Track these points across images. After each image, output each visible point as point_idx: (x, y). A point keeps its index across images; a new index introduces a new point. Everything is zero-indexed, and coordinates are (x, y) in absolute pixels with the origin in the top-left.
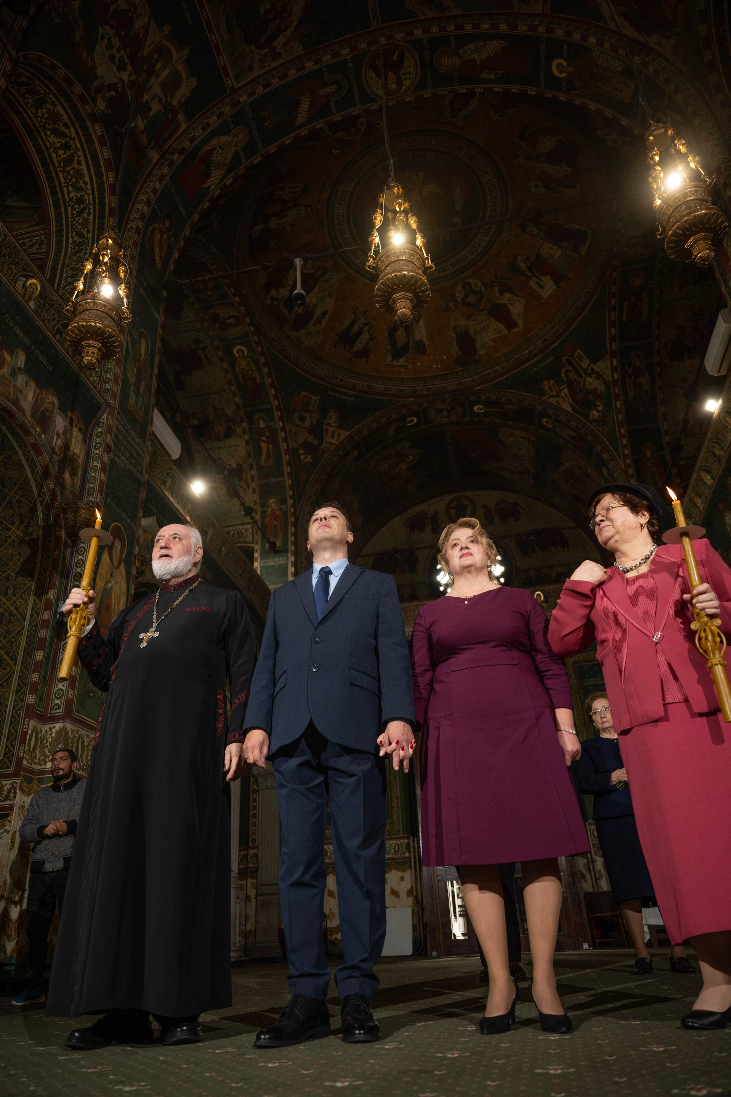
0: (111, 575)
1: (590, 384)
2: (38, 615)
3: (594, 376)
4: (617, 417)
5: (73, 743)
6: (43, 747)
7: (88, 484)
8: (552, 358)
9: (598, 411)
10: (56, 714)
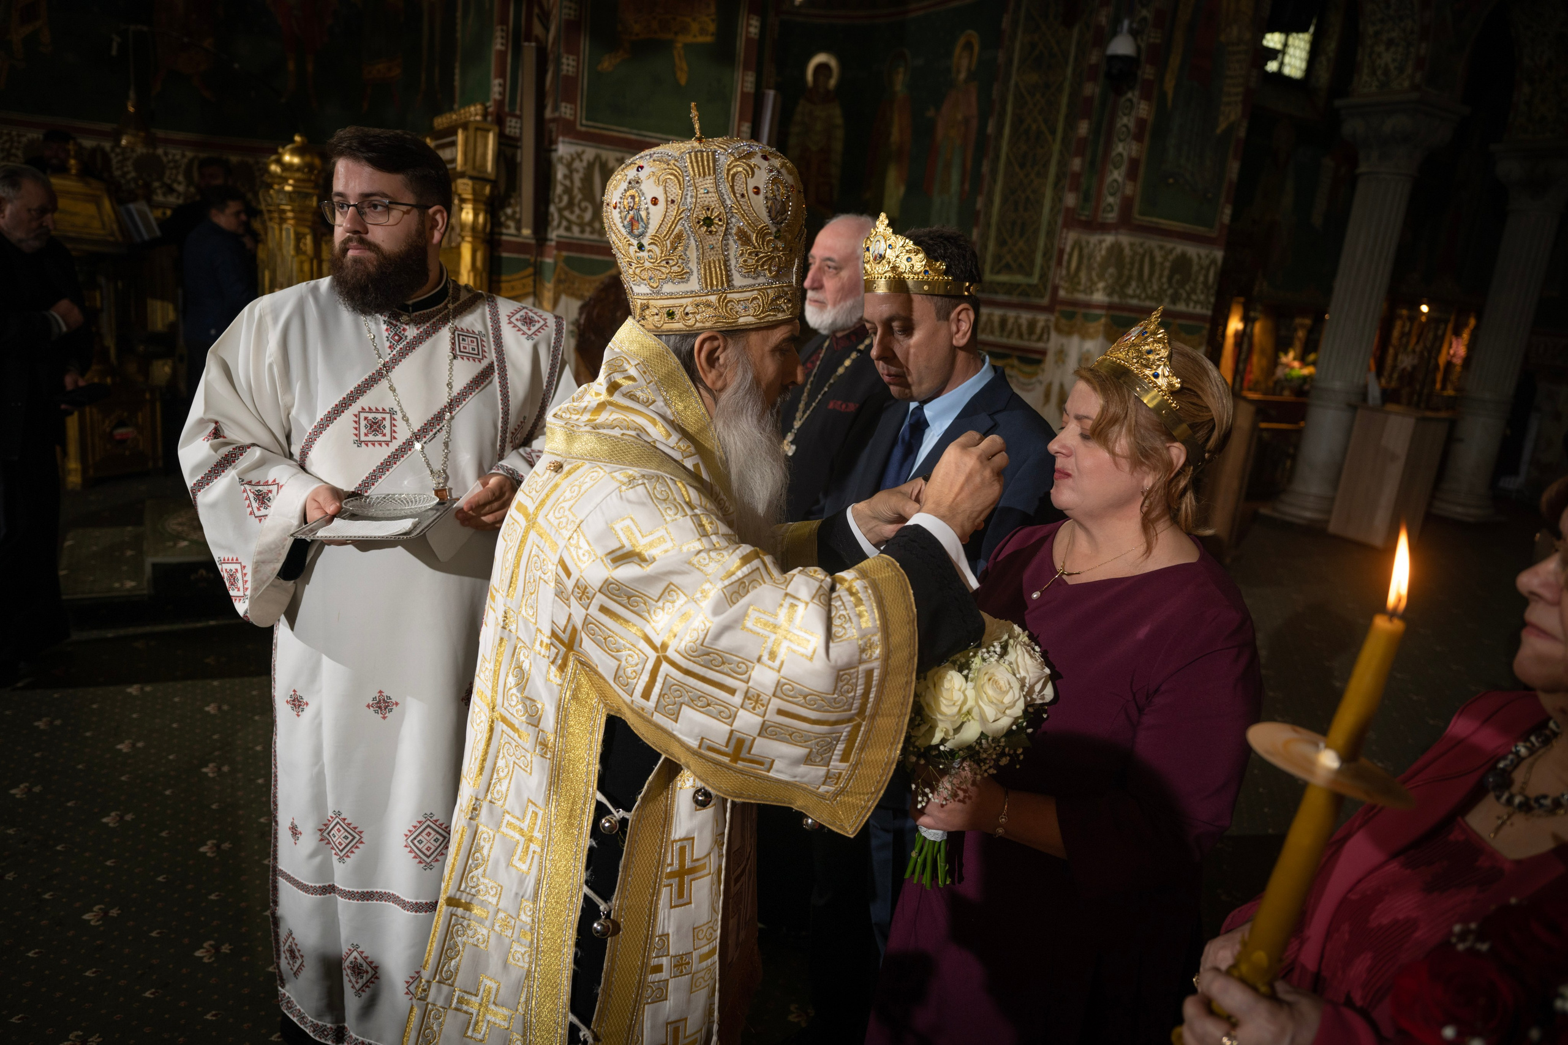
2: (1084, 54)
6: (1090, 268)
10: (1109, 221)
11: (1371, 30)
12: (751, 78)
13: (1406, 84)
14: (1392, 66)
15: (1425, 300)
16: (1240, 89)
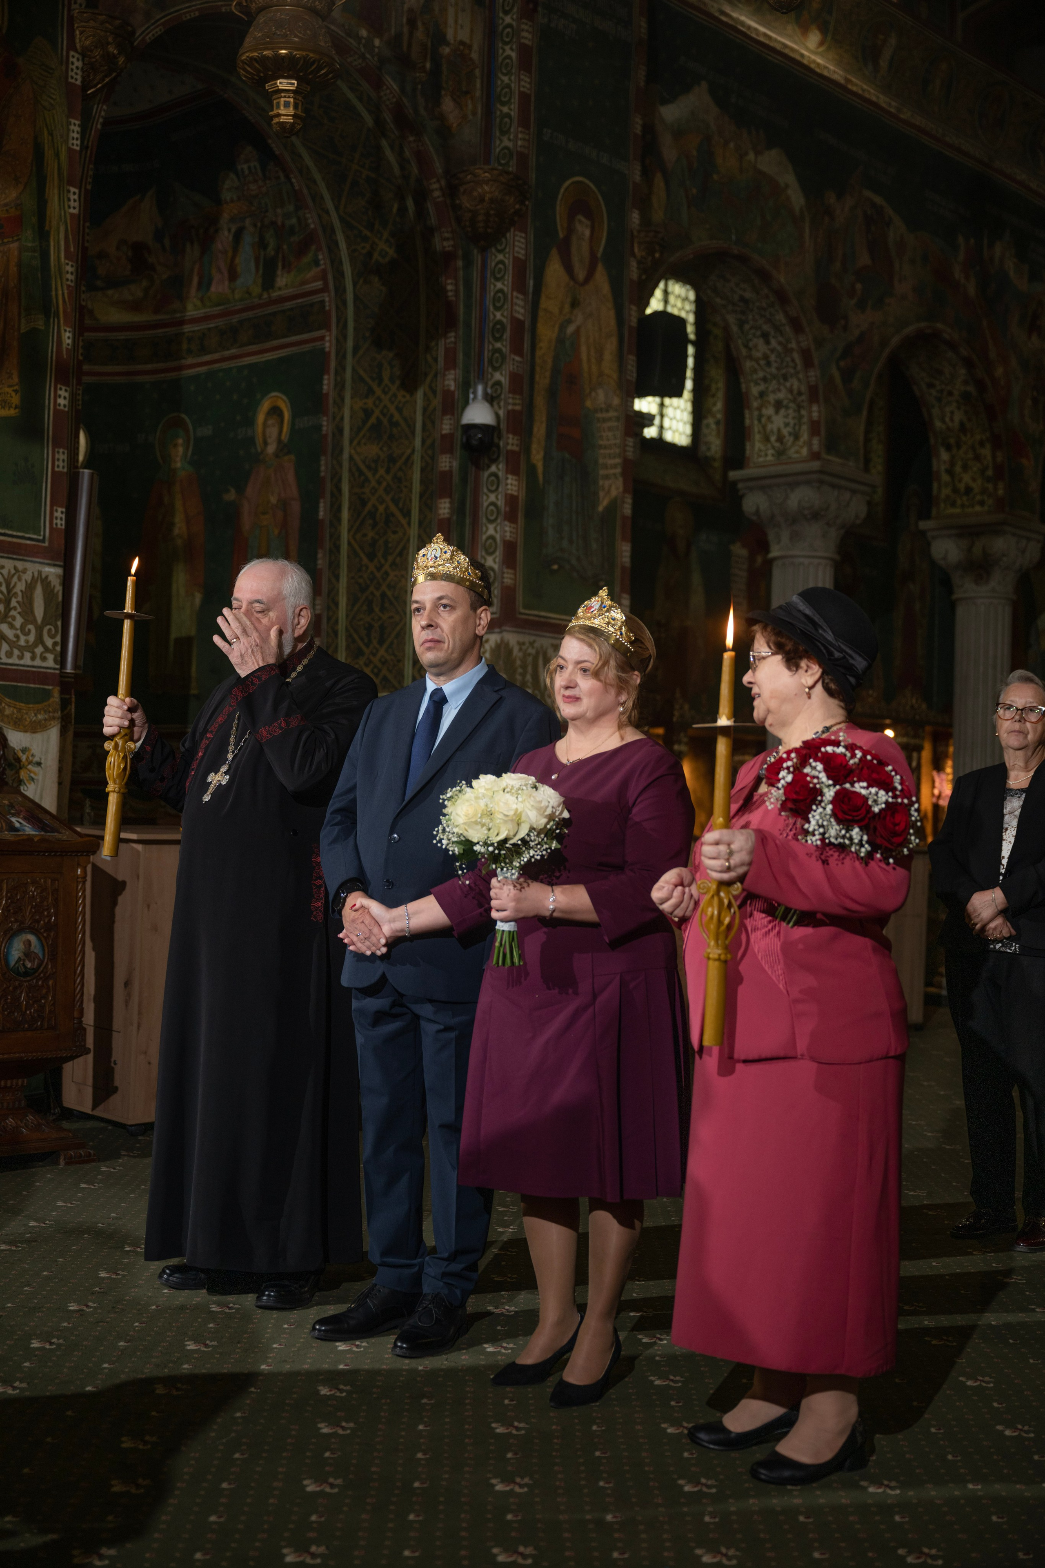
0: (575, 304)
2: (433, 423)
5: (524, 666)
7: (498, 106)
11: (755, 390)
12: (62, 456)
13: (805, 451)
14: (785, 432)
15: (888, 721)
16: (618, 461)
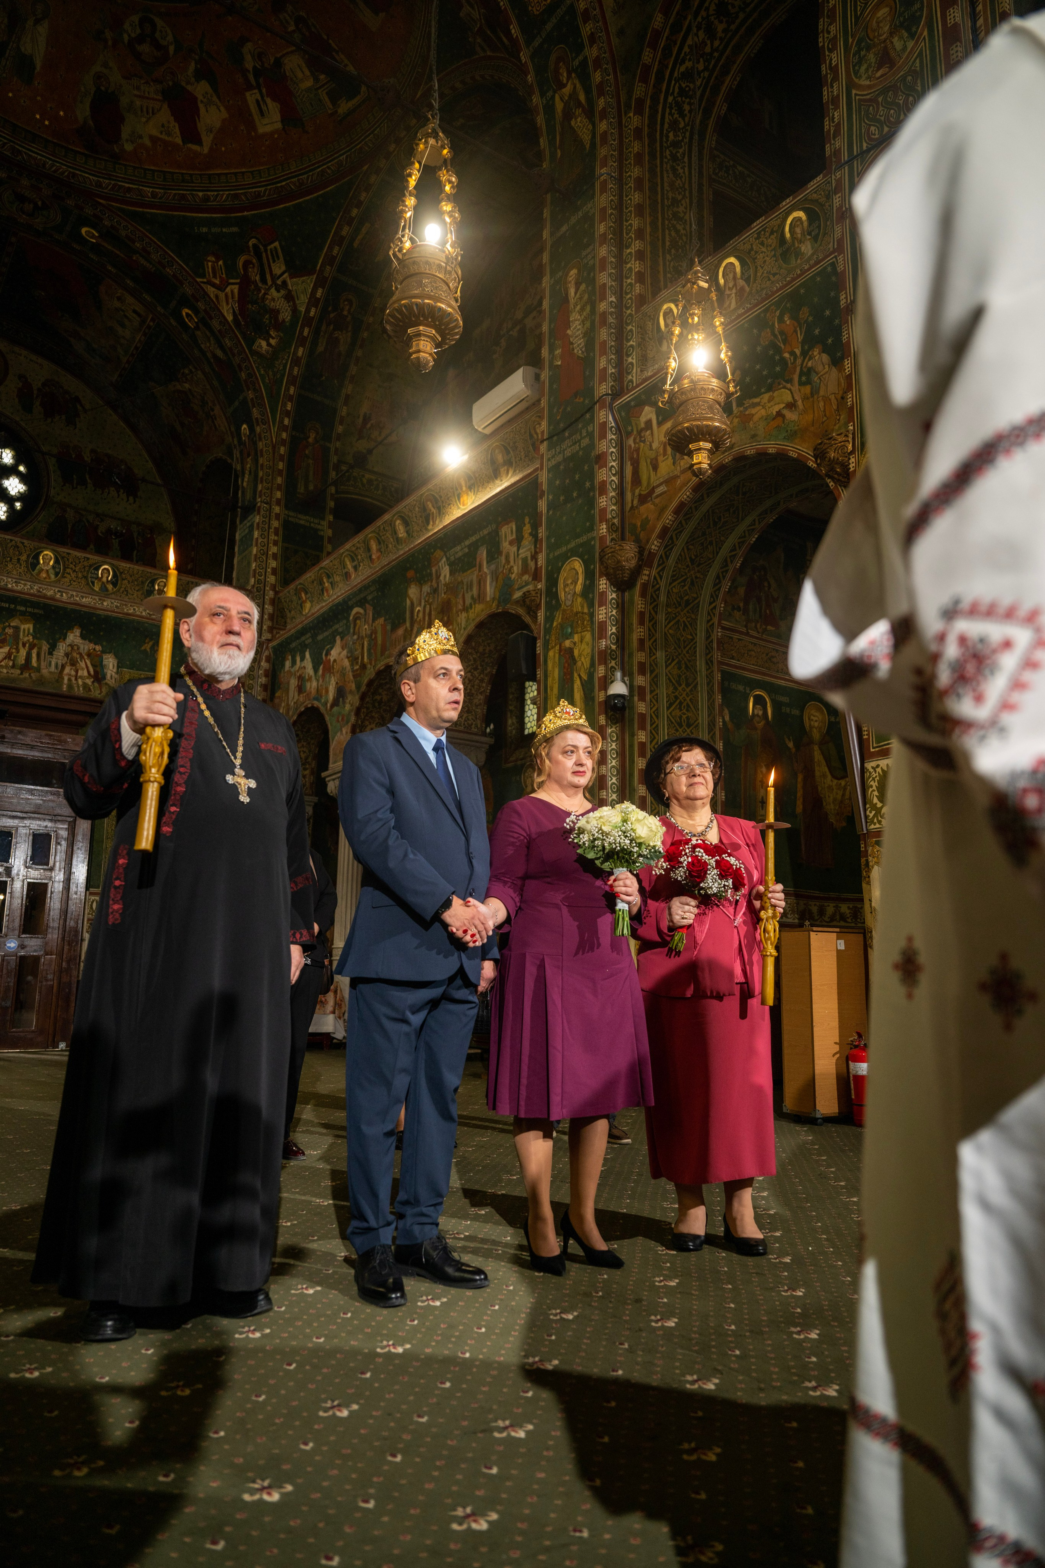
1: (273, 300)
3: (283, 292)
4: (291, 369)
8: (235, 229)
9: (269, 344)
